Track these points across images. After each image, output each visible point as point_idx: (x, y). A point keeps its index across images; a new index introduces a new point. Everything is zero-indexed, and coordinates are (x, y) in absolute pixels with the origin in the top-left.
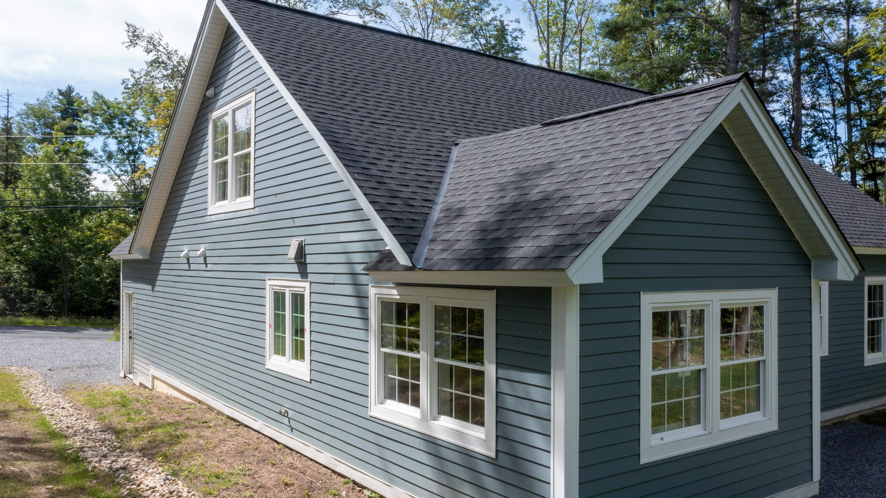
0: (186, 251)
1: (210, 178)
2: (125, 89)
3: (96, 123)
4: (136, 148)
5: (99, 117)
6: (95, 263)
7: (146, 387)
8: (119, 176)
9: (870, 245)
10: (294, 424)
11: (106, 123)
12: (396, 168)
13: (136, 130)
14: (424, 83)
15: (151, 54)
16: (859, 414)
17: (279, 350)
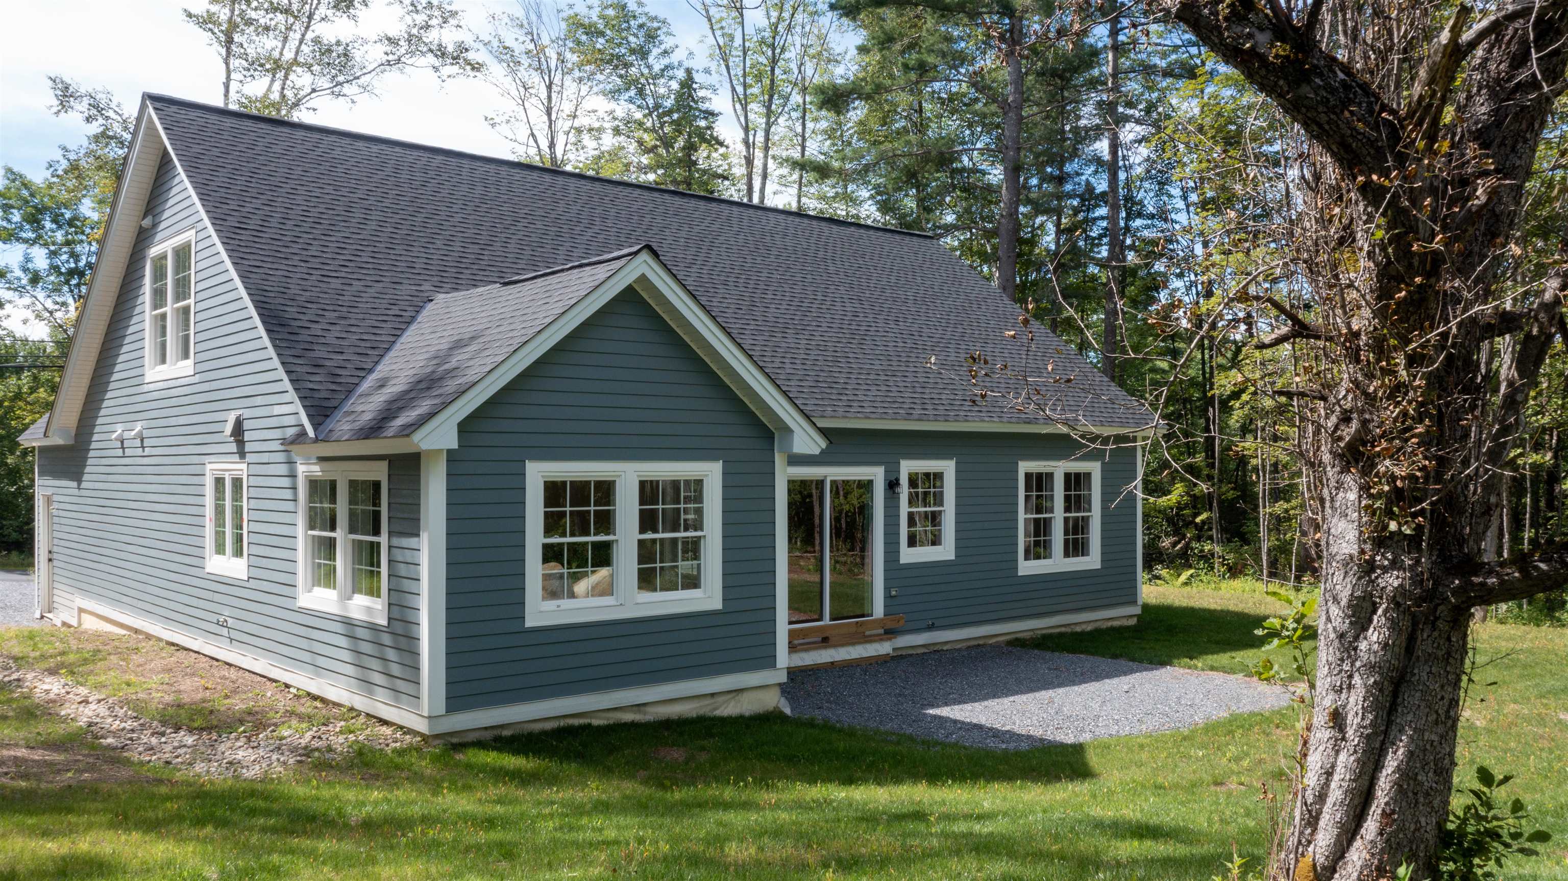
0: (119, 431)
1: (147, 334)
2: (53, 176)
3: (9, 221)
4: (82, 264)
5: (15, 211)
6: (9, 461)
7: (70, 626)
8: (51, 313)
9: (1013, 420)
10: (234, 635)
11: (28, 222)
12: (336, 331)
13: (83, 233)
14: (420, 218)
15: (95, 124)
16: (1013, 636)
17: (220, 549)
